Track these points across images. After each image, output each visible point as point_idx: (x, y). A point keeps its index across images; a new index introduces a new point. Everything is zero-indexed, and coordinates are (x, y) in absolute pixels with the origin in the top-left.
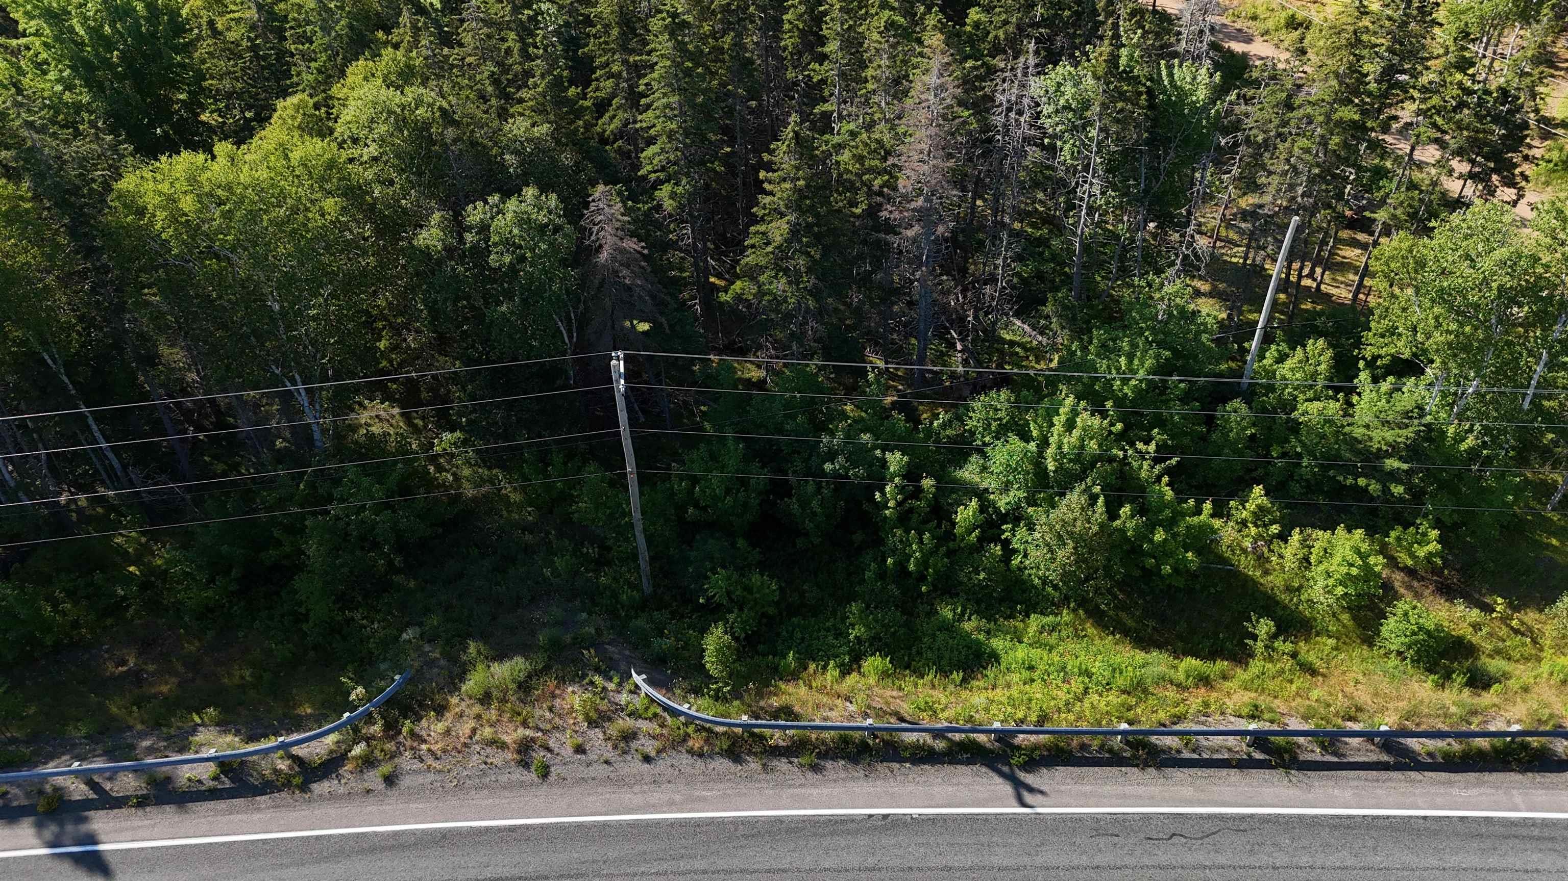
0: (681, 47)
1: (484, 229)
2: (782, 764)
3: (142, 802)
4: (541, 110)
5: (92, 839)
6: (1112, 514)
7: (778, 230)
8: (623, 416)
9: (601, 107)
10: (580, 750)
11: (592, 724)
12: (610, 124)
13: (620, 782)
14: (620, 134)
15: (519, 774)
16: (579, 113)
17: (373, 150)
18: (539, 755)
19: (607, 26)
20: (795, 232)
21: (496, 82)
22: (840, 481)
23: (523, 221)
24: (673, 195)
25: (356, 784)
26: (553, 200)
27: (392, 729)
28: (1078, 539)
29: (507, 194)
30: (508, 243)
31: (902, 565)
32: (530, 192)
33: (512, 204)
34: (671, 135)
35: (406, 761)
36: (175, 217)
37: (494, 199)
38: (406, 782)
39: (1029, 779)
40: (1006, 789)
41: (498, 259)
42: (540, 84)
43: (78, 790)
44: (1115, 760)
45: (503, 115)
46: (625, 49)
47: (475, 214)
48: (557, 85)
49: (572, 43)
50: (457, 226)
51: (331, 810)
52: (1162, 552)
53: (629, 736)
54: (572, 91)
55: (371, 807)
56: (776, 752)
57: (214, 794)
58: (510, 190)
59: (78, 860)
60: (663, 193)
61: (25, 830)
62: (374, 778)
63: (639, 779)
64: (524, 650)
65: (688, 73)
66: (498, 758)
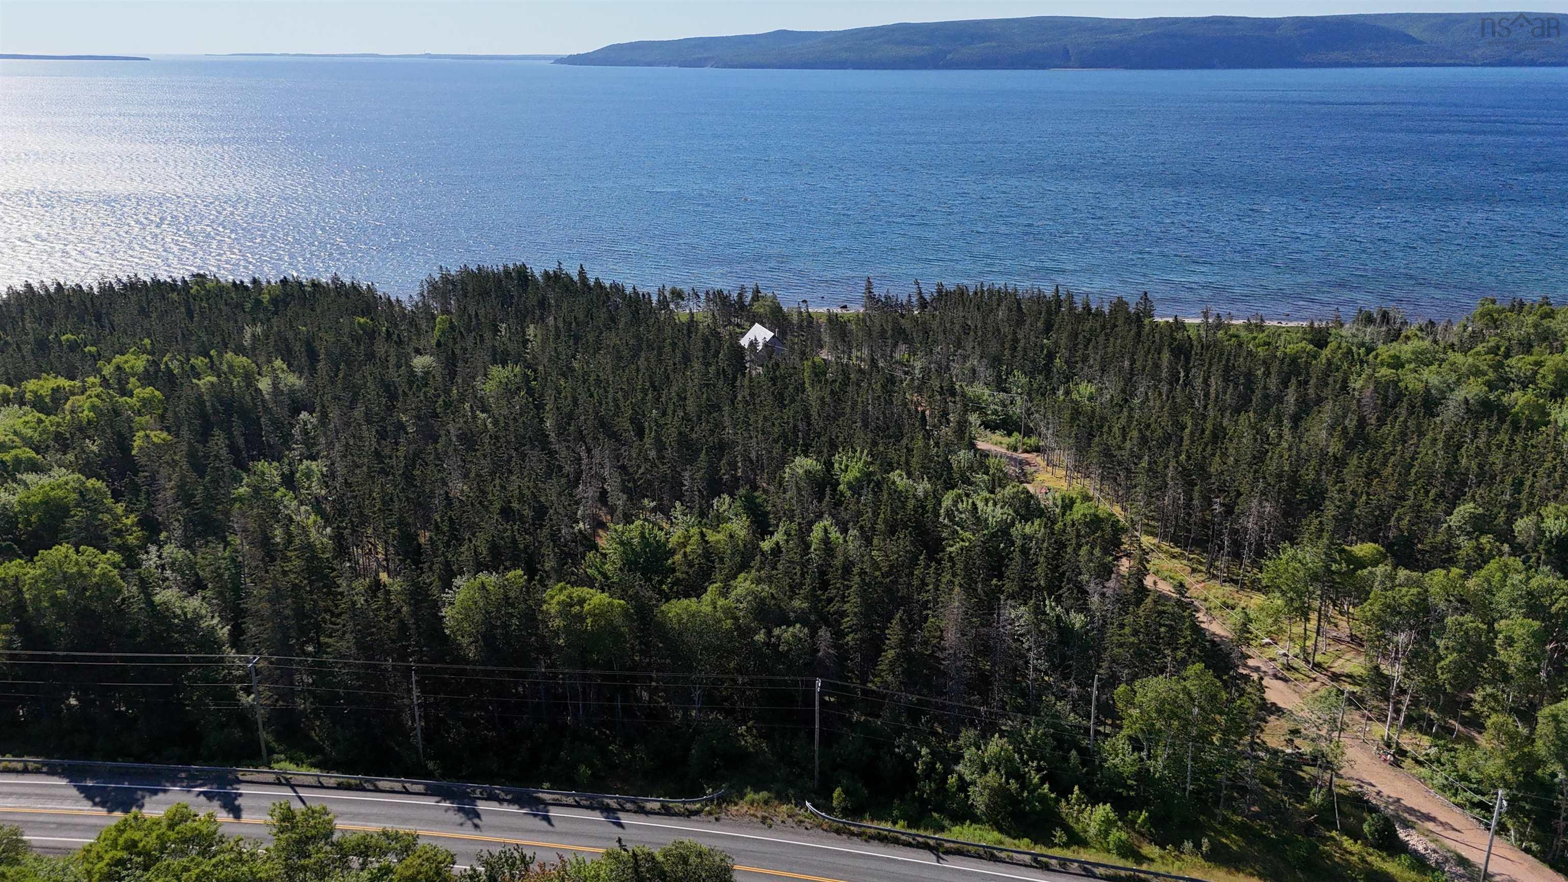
0: (863, 580)
1: (779, 637)
2: (855, 838)
3: (635, 812)
4: (806, 598)
5: (618, 818)
6: (1007, 783)
7: (891, 654)
8: (817, 715)
9: (830, 600)
10: (783, 822)
11: (789, 816)
12: (832, 608)
13: (796, 833)
14: (835, 613)
15: (761, 825)
16: (820, 601)
17: (745, 605)
18: (769, 821)
19: (837, 569)
20: (898, 655)
21: (790, 586)
22: (901, 758)
23: (794, 635)
24: (853, 639)
25: (705, 818)
26: (806, 630)
27: (719, 805)
28: (992, 789)
29: (788, 626)
30: (787, 642)
31: (921, 796)
32: (798, 626)
33: (791, 629)
34: (855, 614)
35: (723, 815)
36: (679, 622)
37: (784, 627)
38: (722, 821)
39: (944, 857)
40: (934, 857)
41: (783, 648)
42: (807, 588)
43: (615, 806)
44: (980, 857)
45: (791, 598)
46: (843, 578)
47: (777, 631)
48: (814, 589)
49: (822, 573)
50: (769, 633)
51: (697, 824)
52: (1028, 801)
53: (801, 822)
54: (819, 592)
55: (710, 826)
56: (852, 834)
57: (658, 814)
58: (790, 624)
59: (614, 823)
60: (849, 638)
61: (598, 813)
62: (712, 818)
63: (803, 834)
64: (769, 791)
65: (865, 590)
66: (755, 820)
